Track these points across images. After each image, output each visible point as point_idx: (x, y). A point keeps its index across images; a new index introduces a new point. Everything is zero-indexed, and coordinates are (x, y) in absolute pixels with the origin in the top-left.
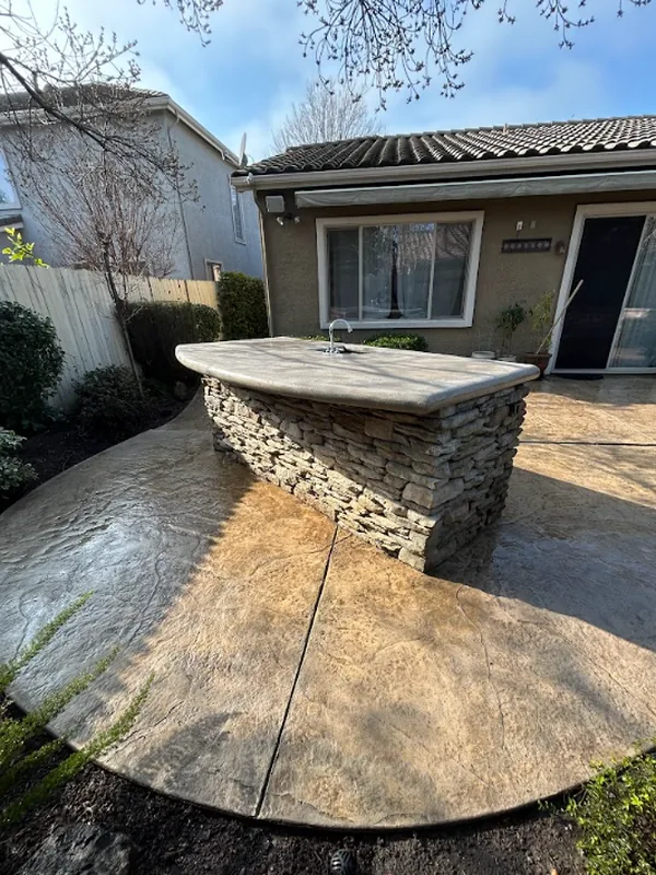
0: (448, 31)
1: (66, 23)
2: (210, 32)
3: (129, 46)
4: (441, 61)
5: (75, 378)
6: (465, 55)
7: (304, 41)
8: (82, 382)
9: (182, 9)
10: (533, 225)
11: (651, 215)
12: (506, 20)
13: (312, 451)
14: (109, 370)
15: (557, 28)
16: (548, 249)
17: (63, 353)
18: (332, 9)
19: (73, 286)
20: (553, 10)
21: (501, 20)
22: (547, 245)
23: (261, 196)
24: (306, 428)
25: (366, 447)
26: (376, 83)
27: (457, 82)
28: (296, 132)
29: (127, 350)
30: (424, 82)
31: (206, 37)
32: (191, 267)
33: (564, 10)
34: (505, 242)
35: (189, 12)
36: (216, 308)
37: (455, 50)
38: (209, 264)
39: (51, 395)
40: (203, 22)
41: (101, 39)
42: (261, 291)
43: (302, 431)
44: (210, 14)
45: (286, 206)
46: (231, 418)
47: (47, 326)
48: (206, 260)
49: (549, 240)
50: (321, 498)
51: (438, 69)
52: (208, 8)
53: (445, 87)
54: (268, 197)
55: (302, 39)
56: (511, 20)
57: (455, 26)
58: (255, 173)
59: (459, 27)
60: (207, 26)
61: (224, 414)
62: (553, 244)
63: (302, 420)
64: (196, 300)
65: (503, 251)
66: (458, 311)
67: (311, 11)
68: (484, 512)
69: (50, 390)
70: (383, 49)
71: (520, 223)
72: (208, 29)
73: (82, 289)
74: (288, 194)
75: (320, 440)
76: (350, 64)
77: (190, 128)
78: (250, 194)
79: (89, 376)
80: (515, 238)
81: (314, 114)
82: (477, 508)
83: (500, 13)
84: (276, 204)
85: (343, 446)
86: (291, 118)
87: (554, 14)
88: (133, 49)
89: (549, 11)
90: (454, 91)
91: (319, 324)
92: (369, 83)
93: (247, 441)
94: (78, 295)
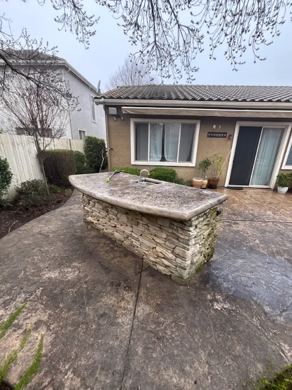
0: (190, 60)
1: (25, 35)
2: (89, 44)
3: (54, 48)
4: (187, 70)
5: (17, 185)
6: (196, 68)
7: (131, 56)
8: (20, 187)
9: (77, 34)
10: (220, 127)
11: (265, 127)
12: (212, 58)
13: (132, 227)
14: (33, 181)
15: (232, 64)
16: (226, 137)
17: (12, 174)
18: (143, 45)
19: (18, 143)
20: (230, 57)
21: (210, 58)
22: (225, 135)
23: (106, 107)
24: (130, 217)
25: (158, 229)
26: (160, 75)
27: (193, 78)
28: (120, 77)
29: (42, 171)
30: (180, 77)
31: (87, 46)
32: (72, 132)
33: (234, 58)
34: (209, 133)
35: (80, 35)
36: (84, 153)
37: (192, 66)
38: (80, 131)
39: (5, 194)
40: (86, 40)
41: (41, 43)
42: (103, 144)
43: (128, 218)
44: (90, 37)
45: (117, 111)
46: (93, 209)
47: (5, 163)
48: (79, 129)
49: (226, 133)
50: (135, 248)
51: (186, 73)
52: (89, 35)
53: (188, 79)
54: (110, 108)
55: (130, 55)
56: (215, 59)
57: (193, 58)
58: (104, 98)
59: (194, 58)
60: (88, 41)
61: (90, 207)
62: (228, 135)
63: (128, 213)
64: (75, 149)
65: (208, 136)
66: (189, 159)
67: (134, 44)
68: (206, 256)
69: (5, 192)
70: (163, 62)
71: (215, 126)
72: (88, 43)
73: (22, 144)
74: (119, 107)
75: (136, 223)
76: (150, 66)
77: (74, 74)
78: (102, 106)
79: (23, 184)
80: (212, 131)
81: (127, 71)
82: (204, 255)
83: (210, 55)
84: (113, 111)
85: (147, 227)
86: (118, 71)
87: (231, 59)
88: (56, 49)
89: (228, 58)
90: (191, 81)
91: (130, 163)
92: (158, 74)
93: (101, 220)
94: (20, 147)
